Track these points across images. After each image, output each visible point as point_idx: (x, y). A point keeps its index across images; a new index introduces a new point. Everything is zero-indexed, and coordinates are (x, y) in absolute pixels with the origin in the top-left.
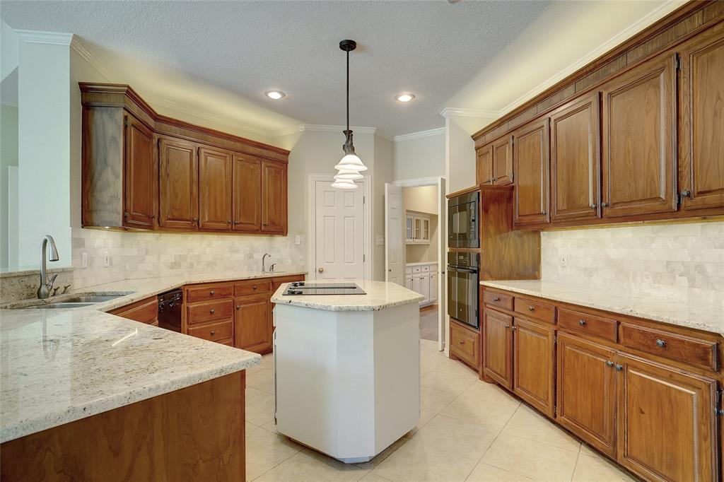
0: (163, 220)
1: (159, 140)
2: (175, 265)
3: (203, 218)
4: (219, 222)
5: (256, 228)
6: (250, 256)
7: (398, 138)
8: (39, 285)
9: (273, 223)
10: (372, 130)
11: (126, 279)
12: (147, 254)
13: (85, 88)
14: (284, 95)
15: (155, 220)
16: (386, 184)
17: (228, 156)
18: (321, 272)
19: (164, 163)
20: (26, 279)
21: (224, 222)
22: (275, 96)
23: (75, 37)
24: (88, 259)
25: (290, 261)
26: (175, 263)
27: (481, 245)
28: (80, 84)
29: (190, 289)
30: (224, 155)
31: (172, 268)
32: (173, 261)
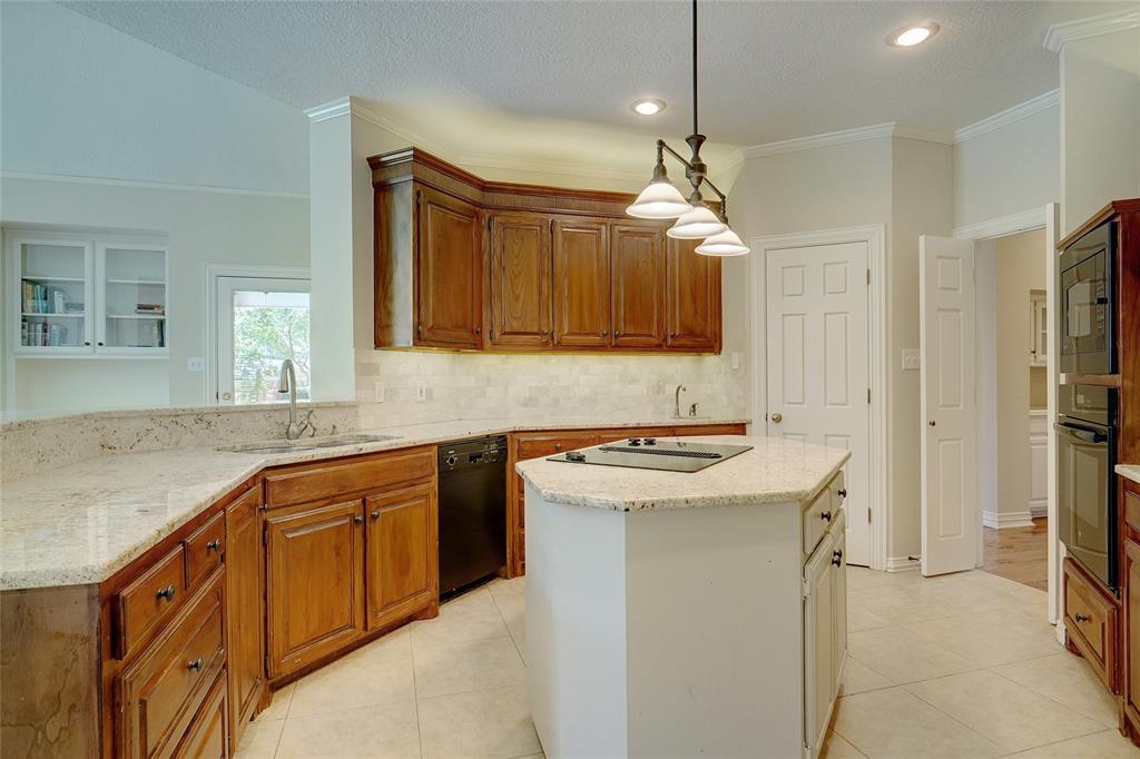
0: (497, 334)
1: (490, 219)
2: (530, 401)
3: (561, 328)
4: (588, 334)
5: (655, 341)
6: (659, 389)
7: (964, 134)
8: (287, 422)
9: (691, 333)
10: (886, 129)
11: (460, 419)
12: (488, 385)
13: (375, 163)
14: (663, 105)
15: (486, 336)
16: (922, 238)
17: (603, 227)
18: (778, 419)
19: (498, 251)
20: (277, 414)
21: (595, 334)
22: (648, 109)
23: (353, 100)
24: (386, 391)
25: (724, 398)
26: (530, 399)
27: (1121, 366)
28: (368, 160)
29: (522, 439)
30: (595, 226)
31: (526, 405)
32: (527, 395)
